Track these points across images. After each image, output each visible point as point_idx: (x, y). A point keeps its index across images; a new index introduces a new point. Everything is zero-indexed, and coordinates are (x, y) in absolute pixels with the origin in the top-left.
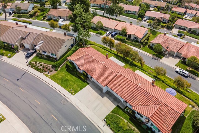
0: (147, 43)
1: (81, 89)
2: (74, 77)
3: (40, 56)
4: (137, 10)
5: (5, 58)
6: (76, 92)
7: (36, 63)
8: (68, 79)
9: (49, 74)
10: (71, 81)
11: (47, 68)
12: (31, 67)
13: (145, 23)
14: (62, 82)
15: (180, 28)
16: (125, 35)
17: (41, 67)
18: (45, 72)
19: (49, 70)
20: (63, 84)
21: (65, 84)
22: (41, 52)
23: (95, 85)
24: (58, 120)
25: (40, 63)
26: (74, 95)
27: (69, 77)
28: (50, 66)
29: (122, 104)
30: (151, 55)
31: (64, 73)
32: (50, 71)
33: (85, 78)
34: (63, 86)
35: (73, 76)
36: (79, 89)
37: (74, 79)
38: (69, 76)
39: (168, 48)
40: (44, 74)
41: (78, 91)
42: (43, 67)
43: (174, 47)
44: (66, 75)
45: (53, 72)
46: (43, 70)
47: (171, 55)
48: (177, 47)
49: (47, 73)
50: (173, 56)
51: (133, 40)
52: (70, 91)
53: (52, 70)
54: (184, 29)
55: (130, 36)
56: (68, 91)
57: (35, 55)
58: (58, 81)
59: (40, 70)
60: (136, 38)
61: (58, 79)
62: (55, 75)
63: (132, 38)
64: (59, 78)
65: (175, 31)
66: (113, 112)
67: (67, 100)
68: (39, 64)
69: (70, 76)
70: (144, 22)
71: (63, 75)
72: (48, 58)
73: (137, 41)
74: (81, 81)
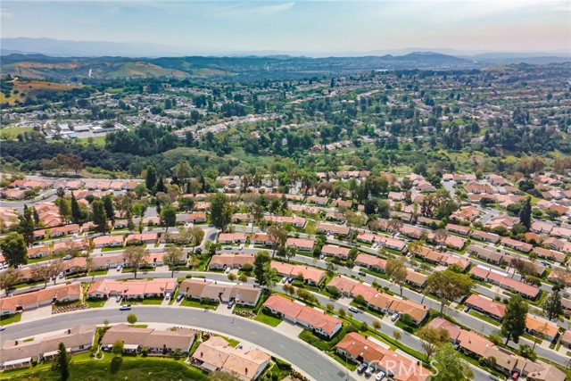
0: (324, 286)
2: (272, 317)
3: (239, 306)
4: (312, 247)
5: (210, 310)
6: (276, 325)
7: (238, 311)
8: (267, 319)
9: (253, 317)
10: (270, 319)
11: (249, 313)
12: (236, 314)
13: (323, 261)
14: (264, 321)
15: (361, 265)
16: (303, 280)
17: (245, 313)
18: (249, 316)
22: (240, 303)
23: (287, 320)
26: (275, 327)
27: (267, 317)
28: (251, 312)
29: (307, 327)
30: (328, 298)
32: (252, 315)
33: (279, 317)
34: (265, 323)
35: (270, 316)
36: (278, 323)
39: (342, 290)
40: (248, 318)
45: (254, 315)
46: (247, 315)
47: (346, 295)
48: (349, 288)
51: (310, 285)
52: (272, 325)
54: (365, 266)
55: (307, 280)
57: (234, 306)
58: (261, 321)
59: (244, 316)
60: (313, 282)
62: (257, 317)
63: (309, 282)
64: (260, 319)
65: (356, 269)
66: (303, 332)
67: (271, 331)
68: (241, 311)
70: (321, 261)
71: (263, 316)
72: (246, 306)
73: (314, 285)
74: (277, 319)
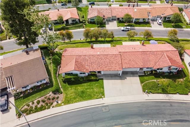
0: (85, 20)
1: (103, 88)
2: (85, 84)
6: (103, 94)
7: (28, 105)
8: (82, 90)
9: (60, 102)
10: (87, 89)
11: (49, 99)
12: (27, 114)
13: (58, 4)
14: (81, 97)
17: (41, 103)
18: (52, 104)
19: (53, 99)
20: (85, 97)
21: (86, 96)
22: (20, 90)
23: (108, 76)
24: (121, 125)
25: (35, 102)
26: (104, 97)
29: (140, 73)
31: (71, 89)
32: (56, 99)
33: (96, 77)
34: (86, 99)
35: (83, 84)
36: (102, 89)
37: (87, 86)
38: (79, 88)
39: (104, 16)
40: (53, 107)
41: (104, 91)
42: (43, 101)
43: (107, 14)
44: (75, 89)
45: (60, 97)
47: (108, 20)
48: (109, 13)
49: (55, 103)
50: (110, 21)
52: (98, 97)
53: (56, 96)
56: (97, 98)
58: (77, 99)
59: (44, 108)
60: (74, 21)
61: (75, 98)
62: (66, 97)
64: (73, 97)
65: (85, 2)
66: (142, 82)
67: (105, 106)
68: (33, 103)
69: (80, 86)
71: (73, 90)
74: (94, 82)
